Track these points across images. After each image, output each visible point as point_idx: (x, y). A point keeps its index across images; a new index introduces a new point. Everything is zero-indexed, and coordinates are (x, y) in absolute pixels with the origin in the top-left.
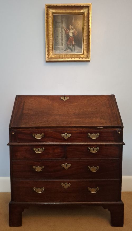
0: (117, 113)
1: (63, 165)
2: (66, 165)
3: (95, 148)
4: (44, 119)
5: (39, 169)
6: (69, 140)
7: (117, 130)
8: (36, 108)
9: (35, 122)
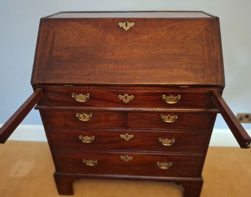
1: (122, 136)
2: (127, 136)
3: (172, 116)
4: (87, 69)
5: (87, 140)
7: (213, 90)
9: (73, 75)
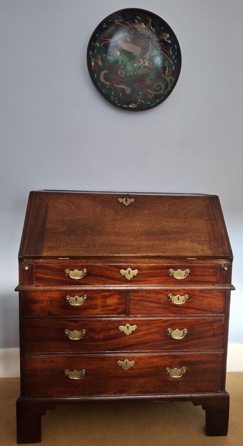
0: (223, 231)
1: (122, 328)
2: (128, 327)
3: (181, 295)
4: (86, 240)
6: (134, 280)
7: (221, 262)
8: (72, 218)
9: (70, 247)
